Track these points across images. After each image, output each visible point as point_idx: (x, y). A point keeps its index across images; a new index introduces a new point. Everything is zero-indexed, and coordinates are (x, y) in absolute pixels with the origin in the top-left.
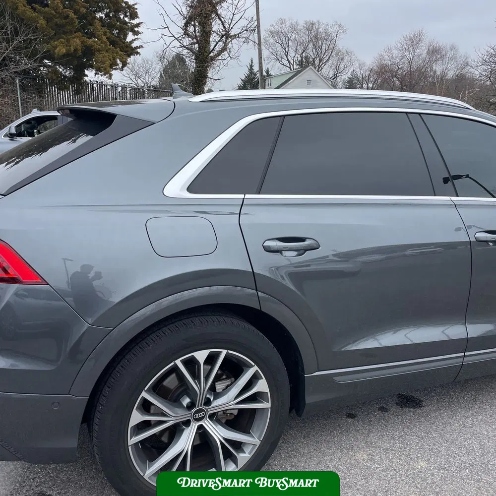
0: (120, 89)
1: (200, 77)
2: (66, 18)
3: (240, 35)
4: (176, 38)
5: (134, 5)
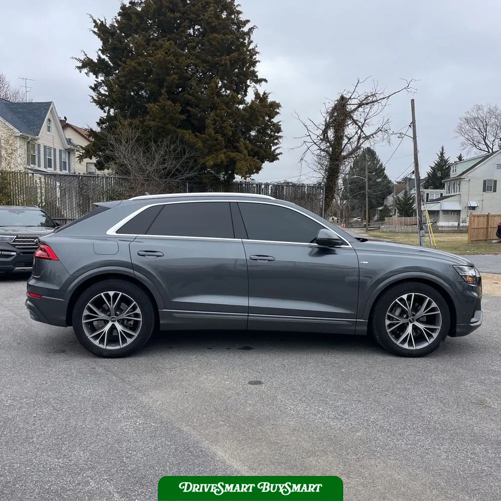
0: (263, 186)
1: (332, 173)
2: (217, 140)
3: (374, 135)
4: (315, 143)
5: (278, 123)
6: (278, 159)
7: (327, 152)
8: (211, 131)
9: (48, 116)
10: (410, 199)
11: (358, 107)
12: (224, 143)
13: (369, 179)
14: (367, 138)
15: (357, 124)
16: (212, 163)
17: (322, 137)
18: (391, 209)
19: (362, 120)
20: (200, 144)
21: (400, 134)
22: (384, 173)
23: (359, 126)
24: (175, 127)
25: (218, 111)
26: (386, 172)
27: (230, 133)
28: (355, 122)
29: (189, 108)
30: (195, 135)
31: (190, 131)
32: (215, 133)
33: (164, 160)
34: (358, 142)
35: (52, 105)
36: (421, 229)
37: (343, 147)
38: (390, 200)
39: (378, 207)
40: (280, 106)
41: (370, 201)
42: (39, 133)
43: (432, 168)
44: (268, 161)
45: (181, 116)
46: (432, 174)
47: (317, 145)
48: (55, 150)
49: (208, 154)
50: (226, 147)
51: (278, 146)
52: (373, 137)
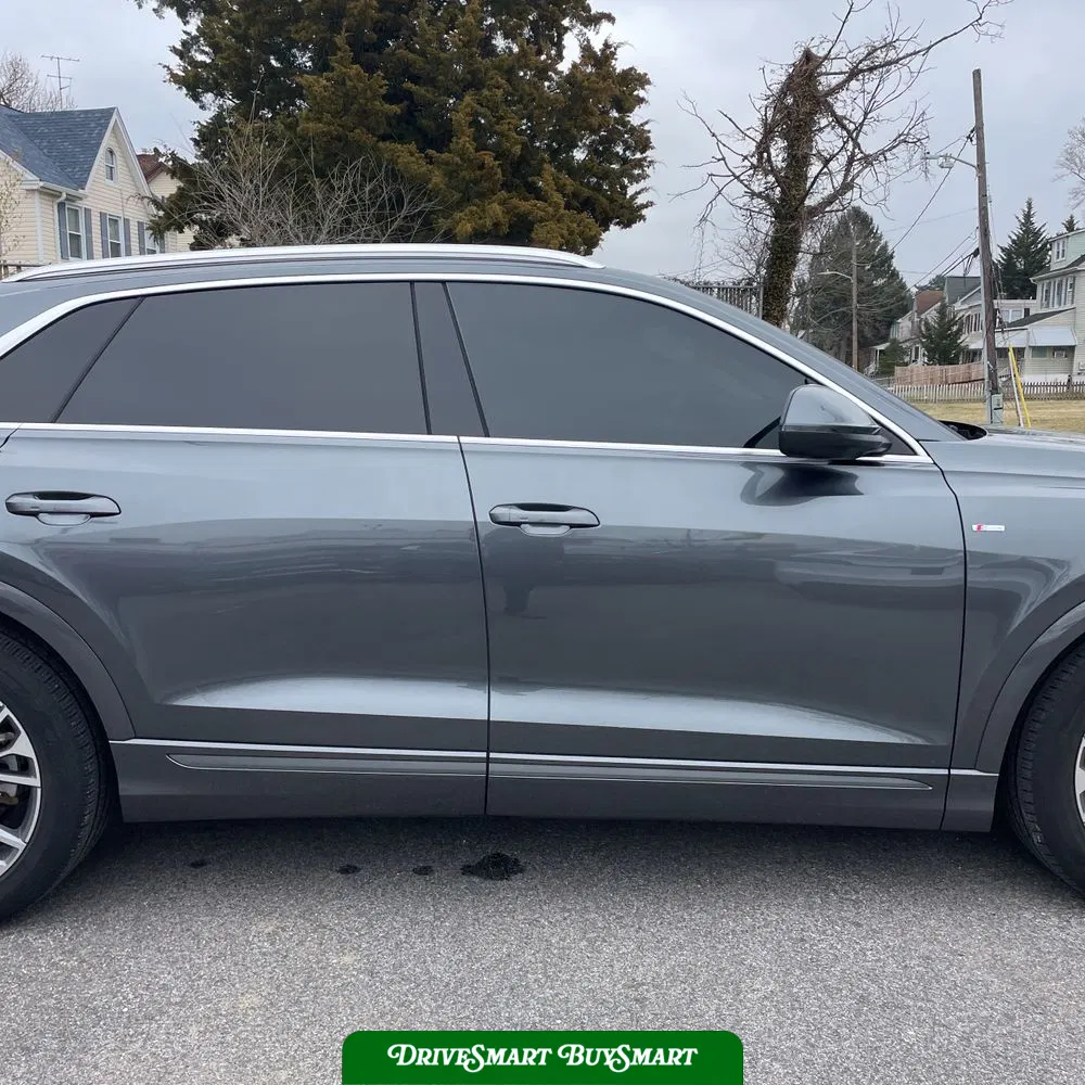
1: (781, 252)
2: (482, 167)
3: (888, 154)
4: (737, 178)
5: (642, 125)
6: (642, 218)
7: (767, 198)
8: (464, 141)
9: (108, 141)
10: (952, 322)
11: (848, 81)
12: (500, 175)
13: (860, 281)
14: (868, 160)
15: (844, 127)
16: (469, 227)
17: (754, 160)
18: (908, 348)
19: (858, 117)
20: (437, 179)
21: (945, 157)
22: (890, 266)
23: (848, 131)
24: (374, 135)
25: (485, 92)
26: (895, 263)
27: (517, 149)
28: (839, 121)
29: (408, 85)
30: (427, 156)
31: (413, 147)
32: (477, 150)
33: (348, 221)
34: (848, 171)
35: (114, 117)
36: (995, 390)
37: (809, 184)
38: (904, 328)
39: (878, 344)
40: (648, 82)
41: (860, 332)
42: (86, 182)
43: (1003, 250)
44: (617, 224)
45: (386, 106)
46: (1002, 265)
47: (741, 182)
48: (126, 221)
49: (459, 206)
50: (506, 186)
51: (642, 184)
52: (886, 160)
